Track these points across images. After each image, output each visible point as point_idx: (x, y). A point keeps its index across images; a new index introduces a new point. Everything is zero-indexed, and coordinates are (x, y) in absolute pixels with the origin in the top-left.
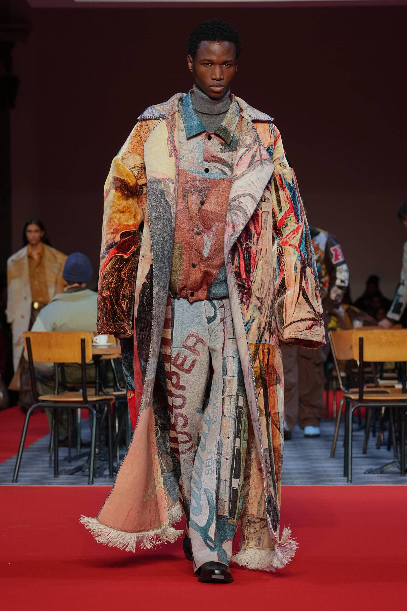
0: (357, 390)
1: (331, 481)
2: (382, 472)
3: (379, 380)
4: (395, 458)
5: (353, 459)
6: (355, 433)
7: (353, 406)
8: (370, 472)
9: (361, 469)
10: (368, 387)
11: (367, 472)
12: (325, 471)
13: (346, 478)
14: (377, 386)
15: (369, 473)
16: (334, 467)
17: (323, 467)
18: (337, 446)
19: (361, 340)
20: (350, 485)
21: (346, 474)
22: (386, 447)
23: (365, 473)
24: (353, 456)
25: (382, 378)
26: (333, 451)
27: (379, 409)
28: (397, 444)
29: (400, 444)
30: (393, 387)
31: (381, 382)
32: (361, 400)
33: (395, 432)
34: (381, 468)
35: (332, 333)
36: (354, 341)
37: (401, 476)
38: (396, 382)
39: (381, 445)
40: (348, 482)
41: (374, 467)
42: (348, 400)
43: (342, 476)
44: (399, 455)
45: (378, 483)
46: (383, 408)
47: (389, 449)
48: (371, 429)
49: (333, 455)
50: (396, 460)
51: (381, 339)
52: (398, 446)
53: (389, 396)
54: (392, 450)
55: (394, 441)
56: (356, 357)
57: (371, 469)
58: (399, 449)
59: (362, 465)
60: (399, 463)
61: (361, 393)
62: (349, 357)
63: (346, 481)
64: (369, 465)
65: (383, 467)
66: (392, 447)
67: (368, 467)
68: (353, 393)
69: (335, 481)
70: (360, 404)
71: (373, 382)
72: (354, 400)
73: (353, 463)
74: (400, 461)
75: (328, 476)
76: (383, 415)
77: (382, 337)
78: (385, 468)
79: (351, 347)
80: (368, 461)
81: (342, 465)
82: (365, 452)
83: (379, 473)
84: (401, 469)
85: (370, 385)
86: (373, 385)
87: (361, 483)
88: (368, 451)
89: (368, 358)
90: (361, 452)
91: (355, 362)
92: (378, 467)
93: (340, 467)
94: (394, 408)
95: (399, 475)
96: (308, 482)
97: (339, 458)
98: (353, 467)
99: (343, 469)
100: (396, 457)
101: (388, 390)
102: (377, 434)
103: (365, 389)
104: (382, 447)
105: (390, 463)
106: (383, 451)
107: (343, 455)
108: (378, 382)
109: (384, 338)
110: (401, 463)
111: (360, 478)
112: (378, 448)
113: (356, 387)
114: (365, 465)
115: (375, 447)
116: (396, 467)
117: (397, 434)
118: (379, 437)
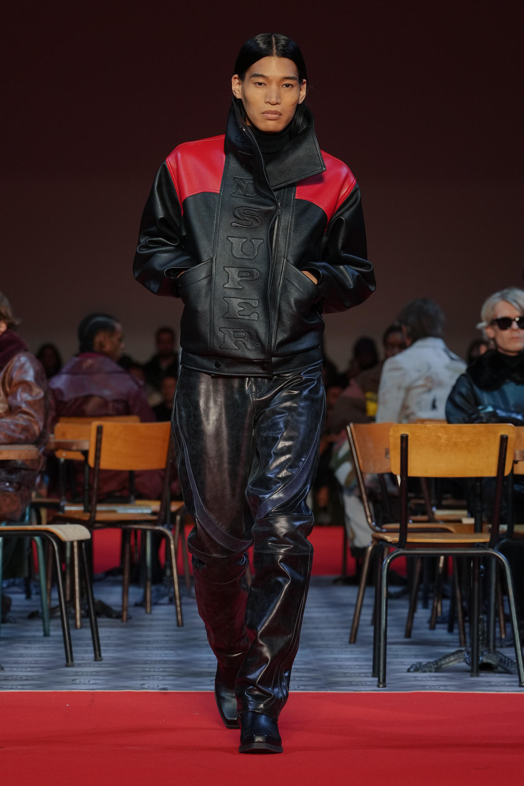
0: (397, 526)
1: (350, 684)
2: (438, 670)
3: (434, 509)
4: (461, 646)
5: (388, 646)
6: (391, 602)
7: (389, 554)
8: (418, 668)
9: (402, 664)
10: (414, 522)
11: (412, 670)
12: (340, 667)
13: (377, 679)
14: (432, 520)
15: (416, 670)
16: (356, 660)
17: (336, 660)
18: (361, 623)
19: (404, 439)
20: (382, 691)
21: (376, 673)
22: (446, 626)
23: (409, 671)
24: (388, 640)
25: (439, 507)
26: (354, 631)
27: (435, 559)
28: (464, 621)
29: (471, 622)
30: (460, 521)
31: (439, 513)
32: (402, 543)
33: (462, 600)
34: (436, 663)
35: (355, 427)
36: (392, 440)
37: (471, 676)
38: (465, 512)
39: (437, 622)
40: (378, 686)
41: (424, 661)
42: (381, 543)
43: (370, 675)
44: (468, 640)
45: (431, 687)
46: (442, 558)
47: (450, 630)
48: (420, 594)
49: (353, 639)
50: (463, 649)
51: (439, 437)
52: (467, 625)
53: (453, 538)
54: (456, 631)
55: (460, 615)
56: (396, 470)
57: (420, 663)
58: (467, 630)
59: (403, 656)
60: (468, 653)
61: (404, 532)
62: (383, 469)
63: (376, 683)
64: (416, 656)
65: (440, 660)
66: (456, 625)
67: (415, 661)
68: (390, 531)
69: (358, 684)
70: (401, 551)
71: (424, 513)
72: (390, 543)
73: (388, 653)
74: (470, 649)
75: (345, 675)
76: (440, 571)
77: (440, 434)
78: (443, 662)
79: (387, 452)
80: (414, 649)
81: (371, 656)
82: (408, 634)
83: (434, 670)
84: (472, 664)
85: (419, 518)
86: (425, 518)
87: (402, 688)
88: (414, 632)
89: (414, 471)
90: (403, 634)
91: (393, 477)
92: (431, 660)
93: (367, 660)
94: (459, 558)
95: (469, 674)
96: (311, 685)
97: (364, 644)
98: (388, 660)
99: (371, 663)
100: (462, 643)
101: (450, 527)
102: (430, 602)
103: (411, 525)
104: (438, 626)
105: (453, 654)
106: (441, 632)
107: (372, 640)
108: (433, 513)
109: (444, 437)
110: (471, 654)
111: (401, 679)
112: (432, 628)
113: (395, 521)
114: (410, 656)
115: (428, 625)
116: (462, 660)
117: (465, 604)
118: (434, 609)
